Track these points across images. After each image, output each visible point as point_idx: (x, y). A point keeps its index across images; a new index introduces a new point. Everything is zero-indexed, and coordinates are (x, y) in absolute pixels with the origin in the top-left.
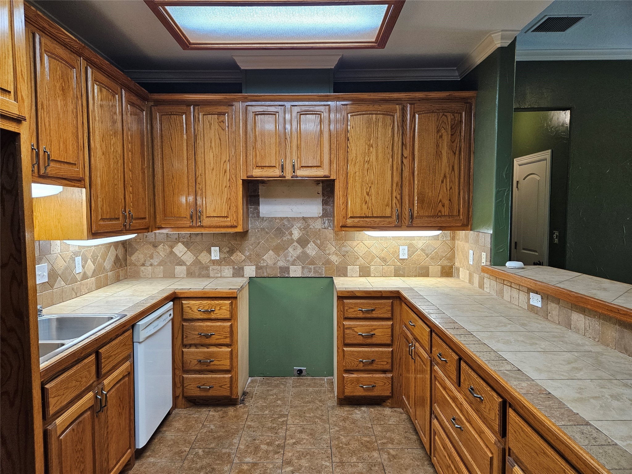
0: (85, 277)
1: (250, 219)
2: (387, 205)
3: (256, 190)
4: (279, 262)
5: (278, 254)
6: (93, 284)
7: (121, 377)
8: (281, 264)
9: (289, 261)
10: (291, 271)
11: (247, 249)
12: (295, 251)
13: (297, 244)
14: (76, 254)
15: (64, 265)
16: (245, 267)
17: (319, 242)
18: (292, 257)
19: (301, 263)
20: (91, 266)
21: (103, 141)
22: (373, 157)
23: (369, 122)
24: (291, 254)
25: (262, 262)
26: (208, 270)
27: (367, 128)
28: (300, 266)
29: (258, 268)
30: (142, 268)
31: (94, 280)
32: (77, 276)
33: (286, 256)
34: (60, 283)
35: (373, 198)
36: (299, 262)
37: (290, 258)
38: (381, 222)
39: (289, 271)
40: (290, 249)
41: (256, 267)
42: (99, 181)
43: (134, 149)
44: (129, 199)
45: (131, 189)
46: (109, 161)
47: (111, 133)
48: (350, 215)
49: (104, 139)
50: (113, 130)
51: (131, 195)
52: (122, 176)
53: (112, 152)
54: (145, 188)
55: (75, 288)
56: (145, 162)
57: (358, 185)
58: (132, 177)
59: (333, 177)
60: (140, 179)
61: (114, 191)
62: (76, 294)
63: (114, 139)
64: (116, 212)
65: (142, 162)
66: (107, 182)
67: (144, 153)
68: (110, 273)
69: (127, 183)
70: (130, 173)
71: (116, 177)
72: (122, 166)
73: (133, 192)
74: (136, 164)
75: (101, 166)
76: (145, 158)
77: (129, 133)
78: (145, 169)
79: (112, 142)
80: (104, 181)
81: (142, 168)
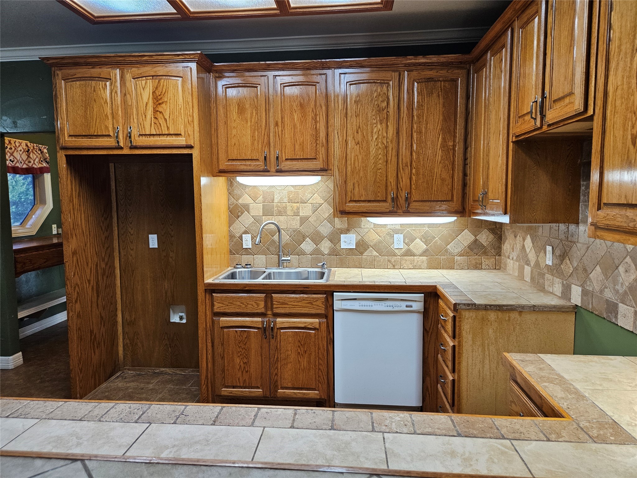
0: (409, 253)
1: (580, 204)
4: (606, 290)
5: (606, 274)
6: (423, 262)
7: (303, 326)
8: (609, 294)
9: (617, 292)
10: (619, 314)
11: (575, 255)
12: (627, 274)
13: (630, 260)
14: (397, 232)
15: (377, 239)
16: (572, 286)
18: (622, 284)
19: (634, 304)
20: (419, 245)
21: (357, 132)
24: (621, 280)
25: (588, 283)
26: (544, 278)
28: (633, 309)
29: (585, 293)
30: (508, 260)
31: (425, 259)
32: (396, 251)
33: (615, 282)
34: (372, 253)
36: (630, 300)
37: (618, 287)
39: (618, 313)
40: (621, 269)
41: (582, 290)
42: (349, 168)
43: (426, 128)
44: (409, 181)
45: (414, 171)
46: (368, 149)
47: (375, 121)
48: (604, 200)
49: (359, 130)
50: (378, 118)
51: (414, 177)
52: (394, 160)
53: (374, 139)
54: (450, 167)
55: (393, 261)
56: (455, 136)
57: (619, 120)
58: (418, 158)
59: (590, 112)
60: (439, 158)
61: (376, 175)
62: (394, 266)
63: (379, 126)
64: (379, 194)
65: (444, 139)
66: (362, 168)
67: (452, 128)
68: (459, 258)
69: (404, 165)
70: (414, 154)
71: (380, 162)
72: (394, 151)
73: (417, 174)
74: (429, 143)
75: (353, 155)
76: (455, 132)
77: (415, 113)
78: (454, 146)
79: (375, 130)
80: (357, 168)
81: (444, 145)
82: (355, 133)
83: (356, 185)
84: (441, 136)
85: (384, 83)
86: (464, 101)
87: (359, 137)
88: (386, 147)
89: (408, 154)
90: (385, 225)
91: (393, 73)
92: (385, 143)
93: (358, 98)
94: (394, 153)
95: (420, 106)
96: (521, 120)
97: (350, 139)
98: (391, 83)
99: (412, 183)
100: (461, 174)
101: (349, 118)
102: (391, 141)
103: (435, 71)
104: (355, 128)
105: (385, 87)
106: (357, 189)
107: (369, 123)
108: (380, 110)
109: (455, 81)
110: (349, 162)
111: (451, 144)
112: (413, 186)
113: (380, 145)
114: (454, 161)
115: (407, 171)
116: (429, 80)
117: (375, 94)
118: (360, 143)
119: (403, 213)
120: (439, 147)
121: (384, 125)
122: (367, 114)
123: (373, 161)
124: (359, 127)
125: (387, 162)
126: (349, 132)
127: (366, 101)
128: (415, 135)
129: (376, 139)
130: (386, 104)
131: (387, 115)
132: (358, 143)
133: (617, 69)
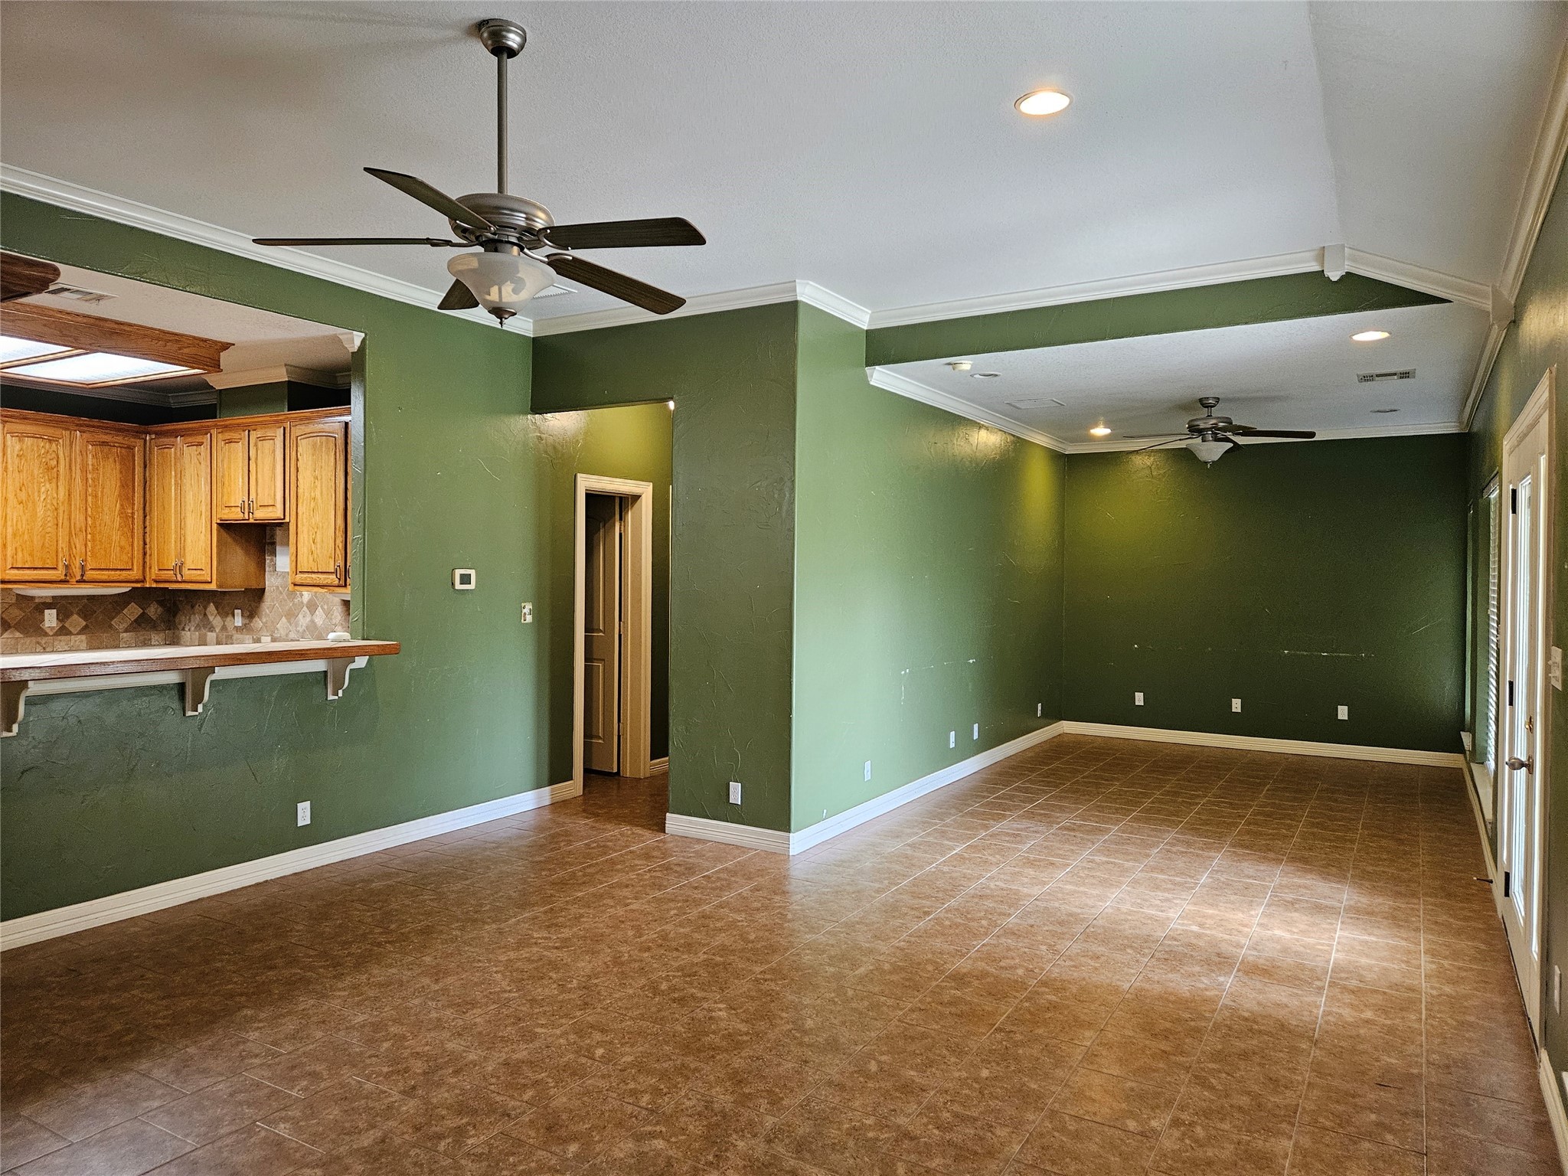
0: (64, 632)
1: (266, 573)
2: (330, 557)
3: (273, 536)
13: (306, 608)
15: (21, 616)
16: (262, 637)
17: (326, 607)
18: (302, 625)
20: (76, 622)
21: (20, 490)
22: (318, 493)
23: (314, 446)
24: (301, 623)
25: (276, 632)
27: (313, 455)
28: (309, 636)
30: (183, 632)
31: (83, 639)
32: (48, 631)
33: (297, 625)
35: (319, 546)
36: (309, 632)
37: (300, 628)
38: (325, 579)
40: (300, 616)
42: (10, 530)
43: (102, 492)
44: (83, 547)
45: (89, 537)
46: (34, 509)
47: (43, 480)
48: (299, 570)
49: (23, 488)
50: (47, 477)
51: (89, 544)
52: (66, 523)
53: (42, 499)
54: (129, 534)
55: (43, 642)
56: (133, 504)
57: (305, 530)
58: (94, 523)
59: (287, 520)
60: (117, 524)
61: (45, 540)
62: (44, 648)
63: (48, 486)
64: (48, 561)
65: (122, 505)
66: (26, 531)
67: (130, 495)
68: (125, 635)
69: (78, 530)
70: (89, 519)
71: (49, 524)
72: (66, 513)
73: (93, 540)
74: (106, 509)
75: (15, 514)
76: (134, 500)
77: (89, 476)
78: (133, 513)
79: (43, 489)
80: (21, 530)
81: (122, 512)
82: (18, 491)
83: (19, 550)
84: (118, 505)
85: (54, 441)
86: (142, 470)
87: (23, 496)
88: (56, 509)
89: (82, 518)
90: (32, 597)
91: (64, 432)
92: (56, 504)
93: (21, 452)
94: (66, 517)
95: (95, 469)
96: (227, 509)
97: (11, 496)
98: (61, 441)
99: (88, 550)
100: (141, 543)
101: (10, 473)
102: (63, 503)
103: (111, 436)
104: (18, 485)
105: (54, 445)
106: (20, 554)
107: (35, 481)
108: (49, 469)
109: (131, 448)
110: (9, 523)
111: (130, 511)
112: (89, 553)
113: (48, 506)
114: (133, 528)
115: (82, 536)
116: (104, 444)
117: (43, 451)
118: (24, 501)
119: (77, 582)
120: (116, 513)
121: (54, 485)
122: (32, 471)
123: (40, 524)
124: (23, 484)
125: (57, 525)
126: (10, 488)
127: (32, 457)
128: (90, 499)
129: (44, 499)
130: (56, 463)
131: (57, 475)
132: (22, 502)
133: (303, 503)
